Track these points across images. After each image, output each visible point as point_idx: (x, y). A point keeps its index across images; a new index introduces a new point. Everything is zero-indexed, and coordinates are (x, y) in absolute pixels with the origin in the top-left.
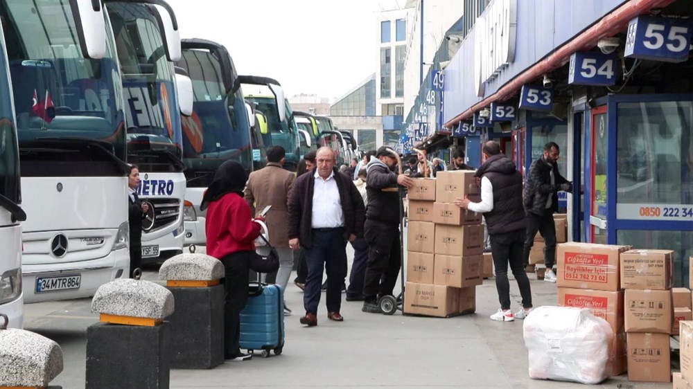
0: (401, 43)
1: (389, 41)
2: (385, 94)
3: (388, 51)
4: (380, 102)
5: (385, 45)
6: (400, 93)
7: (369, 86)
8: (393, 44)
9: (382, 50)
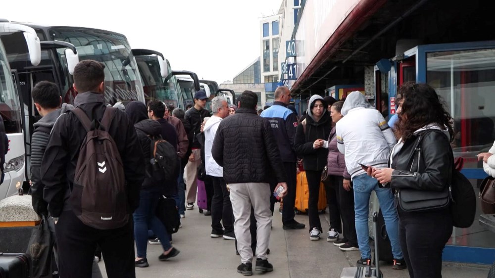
0: (276, 36)
1: (268, 36)
2: (267, 69)
3: (267, 42)
4: (263, 74)
5: (266, 38)
6: (276, 69)
7: (257, 65)
8: (271, 37)
9: (264, 41)
